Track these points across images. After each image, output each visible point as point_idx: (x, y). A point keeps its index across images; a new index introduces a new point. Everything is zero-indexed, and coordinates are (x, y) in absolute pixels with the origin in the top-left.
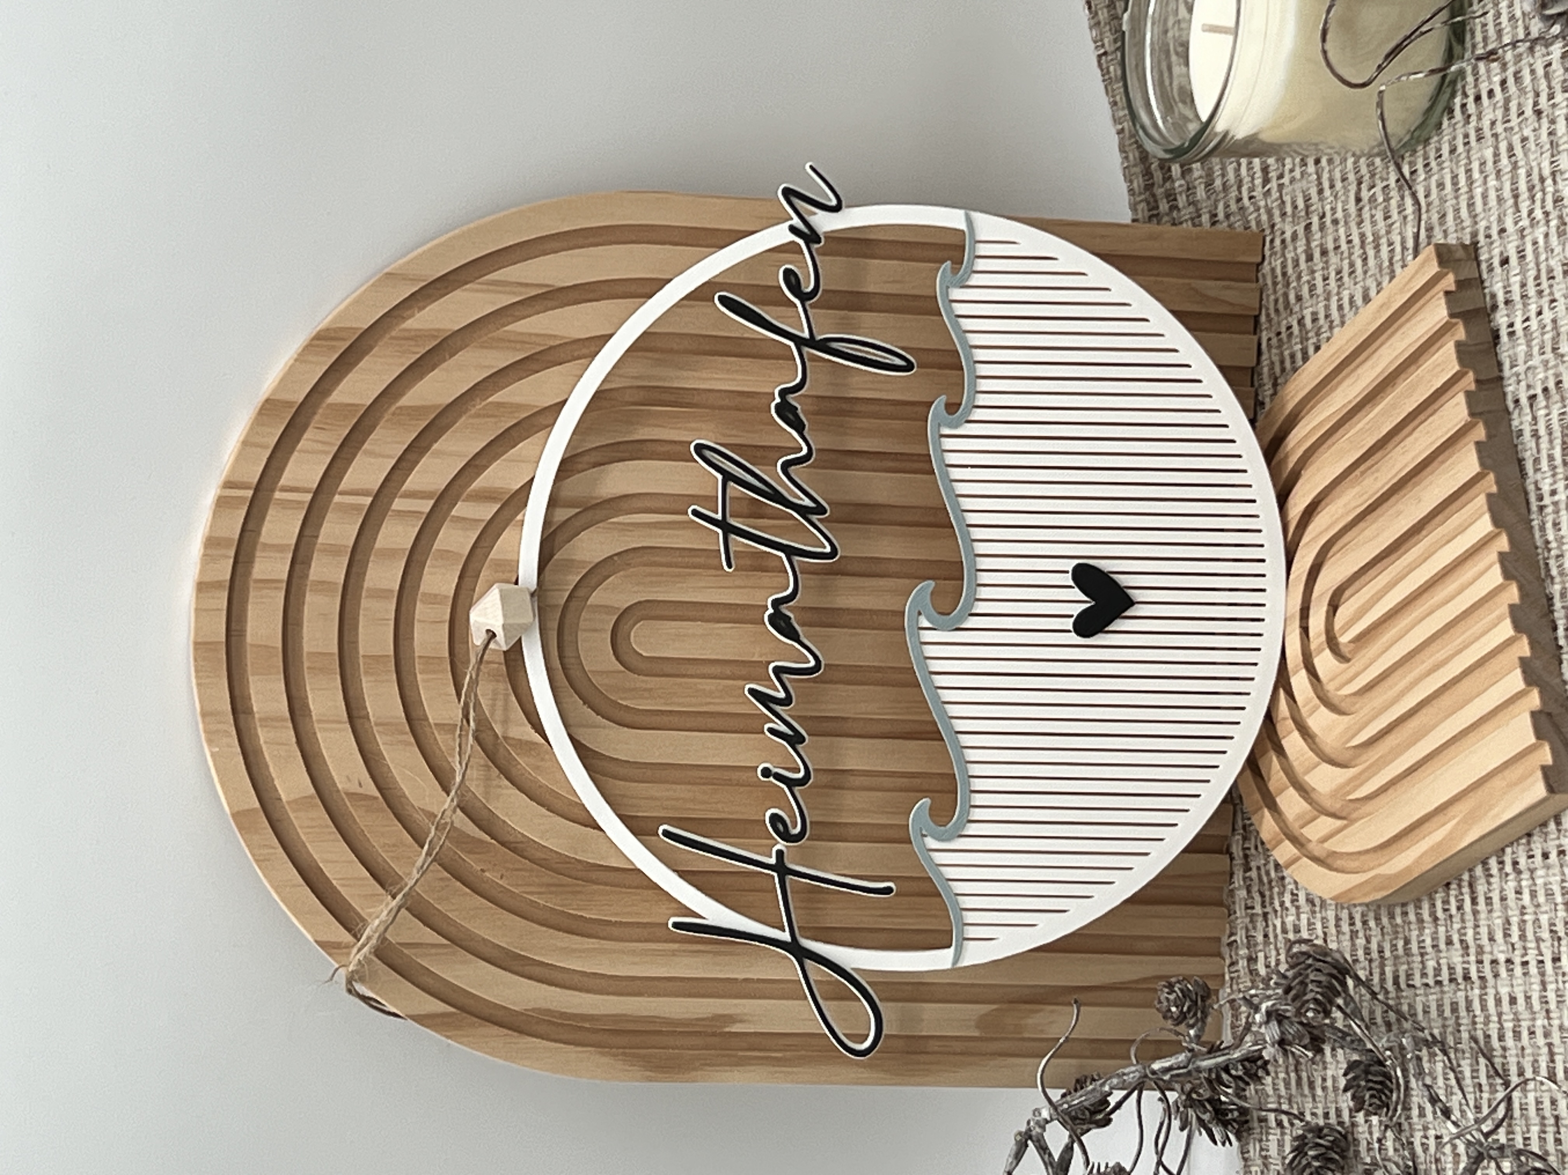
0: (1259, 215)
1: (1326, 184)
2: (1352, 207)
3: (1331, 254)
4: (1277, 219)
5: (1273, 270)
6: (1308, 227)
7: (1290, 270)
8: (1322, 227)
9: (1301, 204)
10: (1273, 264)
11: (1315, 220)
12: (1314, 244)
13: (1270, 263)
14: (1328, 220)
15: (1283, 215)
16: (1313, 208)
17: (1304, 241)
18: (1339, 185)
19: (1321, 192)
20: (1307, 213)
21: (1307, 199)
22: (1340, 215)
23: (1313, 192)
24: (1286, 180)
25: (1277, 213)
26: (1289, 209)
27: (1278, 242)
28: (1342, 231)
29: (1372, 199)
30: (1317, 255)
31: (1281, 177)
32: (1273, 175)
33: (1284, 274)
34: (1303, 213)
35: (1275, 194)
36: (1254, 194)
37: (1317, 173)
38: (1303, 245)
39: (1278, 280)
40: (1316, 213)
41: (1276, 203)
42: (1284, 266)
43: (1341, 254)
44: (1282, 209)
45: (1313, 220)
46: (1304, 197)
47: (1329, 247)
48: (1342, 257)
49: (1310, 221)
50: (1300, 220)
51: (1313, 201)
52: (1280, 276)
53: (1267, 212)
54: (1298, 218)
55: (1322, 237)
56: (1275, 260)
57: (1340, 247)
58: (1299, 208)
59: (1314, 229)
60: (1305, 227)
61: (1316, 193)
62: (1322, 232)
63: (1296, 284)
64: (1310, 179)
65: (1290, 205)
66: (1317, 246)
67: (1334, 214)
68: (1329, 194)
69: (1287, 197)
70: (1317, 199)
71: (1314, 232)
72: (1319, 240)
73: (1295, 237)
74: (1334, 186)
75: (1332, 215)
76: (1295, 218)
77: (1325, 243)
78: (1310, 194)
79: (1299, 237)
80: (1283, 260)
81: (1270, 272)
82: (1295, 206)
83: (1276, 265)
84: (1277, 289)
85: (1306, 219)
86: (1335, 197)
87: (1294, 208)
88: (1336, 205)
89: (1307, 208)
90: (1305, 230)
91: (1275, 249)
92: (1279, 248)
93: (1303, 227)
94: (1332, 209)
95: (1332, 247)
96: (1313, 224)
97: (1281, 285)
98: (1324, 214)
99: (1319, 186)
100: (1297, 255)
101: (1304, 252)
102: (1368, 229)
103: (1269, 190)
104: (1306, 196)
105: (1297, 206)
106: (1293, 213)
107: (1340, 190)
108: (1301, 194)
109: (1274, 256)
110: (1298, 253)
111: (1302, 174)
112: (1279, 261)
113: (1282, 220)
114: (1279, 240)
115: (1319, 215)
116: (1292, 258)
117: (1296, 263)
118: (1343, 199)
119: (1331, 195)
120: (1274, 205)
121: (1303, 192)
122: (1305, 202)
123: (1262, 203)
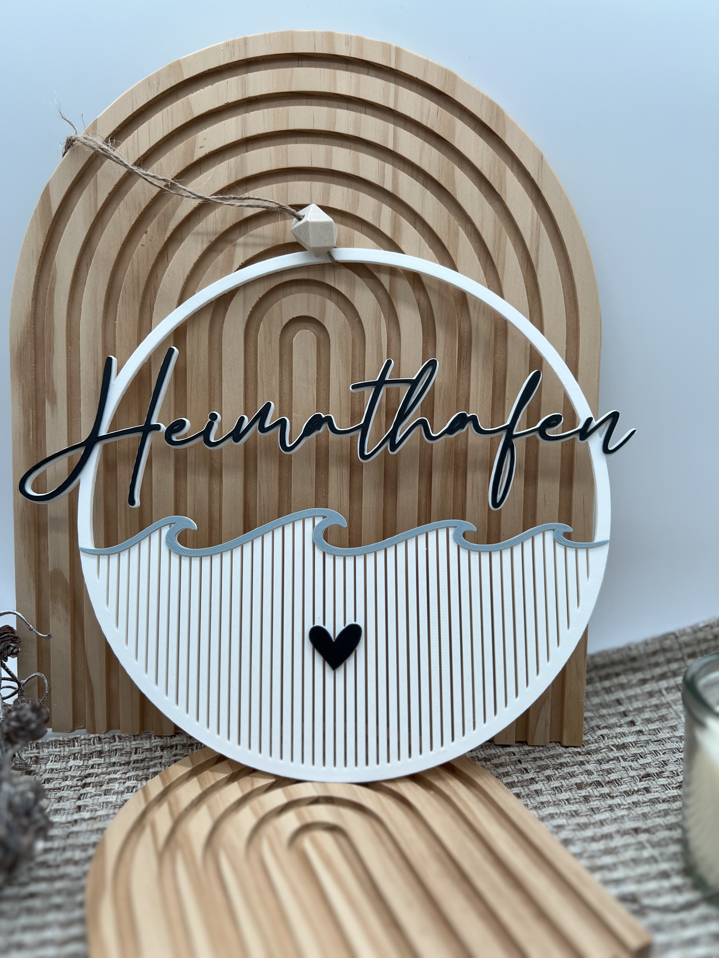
0: (593, 743)
1: (635, 798)
2: (629, 825)
3: (588, 806)
4: (595, 757)
5: (560, 755)
6: (599, 784)
7: (566, 770)
8: (603, 796)
9: (613, 777)
11: (606, 790)
12: (589, 789)
13: (565, 753)
14: (610, 802)
15: (599, 762)
16: (613, 787)
17: (589, 781)
18: (639, 811)
19: (627, 793)
20: (609, 782)
21: (617, 782)
22: (620, 813)
23: (624, 788)
24: (623, 763)
25: (599, 756)
26: (606, 766)
27: (581, 758)
28: (607, 815)
29: (641, 846)
30: (583, 793)
31: (625, 760)
32: (623, 753)
33: (561, 765)
34: (607, 779)
35: (611, 755)
36: (606, 738)
37: (638, 790)
38: (586, 780)
39: (556, 760)
40: (611, 790)
41: (606, 756)
42: (566, 764)
43: (591, 816)
44: (603, 761)
45: (605, 788)
46: (618, 779)
47: (592, 803)
48: (589, 816)
49: (604, 786)
50: (601, 777)
51: (618, 787)
52: (559, 761)
53: (597, 749)
54: (602, 775)
55: (596, 796)
56: (568, 757)
57: (595, 814)
58: (609, 776)
59: (600, 789)
60: (598, 781)
61: (624, 790)
62: (600, 796)
63: (558, 775)
64: (633, 784)
65: (608, 767)
66: (589, 792)
67: (616, 807)
68: (628, 801)
69: (613, 765)
70: (621, 790)
71: (598, 789)
72: (594, 794)
73: (589, 773)
74: (636, 807)
75: (615, 805)
76: (601, 772)
77: (593, 799)
78: (622, 785)
79: (590, 776)
80: (571, 763)
81: (559, 753)
82: (609, 772)
83: (565, 758)
84: (549, 759)
85: (604, 782)
86: (629, 807)
87: (608, 771)
88: (624, 809)
89: (611, 782)
90: (597, 781)
91: (575, 757)
92: (577, 759)
93: (598, 779)
94: (619, 805)
95: (593, 806)
96: (603, 788)
97: (553, 763)
98: (612, 797)
99: (630, 792)
100: (577, 775)
101: (581, 781)
102: (618, 841)
103: (612, 750)
104: (619, 781)
105: (610, 773)
106: (604, 770)
107: (636, 812)
108: (620, 777)
109: (571, 755)
110: (579, 776)
111: (633, 777)
112: (569, 760)
113: (595, 761)
114: (582, 760)
115: (611, 793)
116: (575, 771)
117: (572, 775)
118: (631, 815)
119: (629, 804)
120: (604, 754)
121: (621, 779)
122: (615, 780)
123: (602, 745)
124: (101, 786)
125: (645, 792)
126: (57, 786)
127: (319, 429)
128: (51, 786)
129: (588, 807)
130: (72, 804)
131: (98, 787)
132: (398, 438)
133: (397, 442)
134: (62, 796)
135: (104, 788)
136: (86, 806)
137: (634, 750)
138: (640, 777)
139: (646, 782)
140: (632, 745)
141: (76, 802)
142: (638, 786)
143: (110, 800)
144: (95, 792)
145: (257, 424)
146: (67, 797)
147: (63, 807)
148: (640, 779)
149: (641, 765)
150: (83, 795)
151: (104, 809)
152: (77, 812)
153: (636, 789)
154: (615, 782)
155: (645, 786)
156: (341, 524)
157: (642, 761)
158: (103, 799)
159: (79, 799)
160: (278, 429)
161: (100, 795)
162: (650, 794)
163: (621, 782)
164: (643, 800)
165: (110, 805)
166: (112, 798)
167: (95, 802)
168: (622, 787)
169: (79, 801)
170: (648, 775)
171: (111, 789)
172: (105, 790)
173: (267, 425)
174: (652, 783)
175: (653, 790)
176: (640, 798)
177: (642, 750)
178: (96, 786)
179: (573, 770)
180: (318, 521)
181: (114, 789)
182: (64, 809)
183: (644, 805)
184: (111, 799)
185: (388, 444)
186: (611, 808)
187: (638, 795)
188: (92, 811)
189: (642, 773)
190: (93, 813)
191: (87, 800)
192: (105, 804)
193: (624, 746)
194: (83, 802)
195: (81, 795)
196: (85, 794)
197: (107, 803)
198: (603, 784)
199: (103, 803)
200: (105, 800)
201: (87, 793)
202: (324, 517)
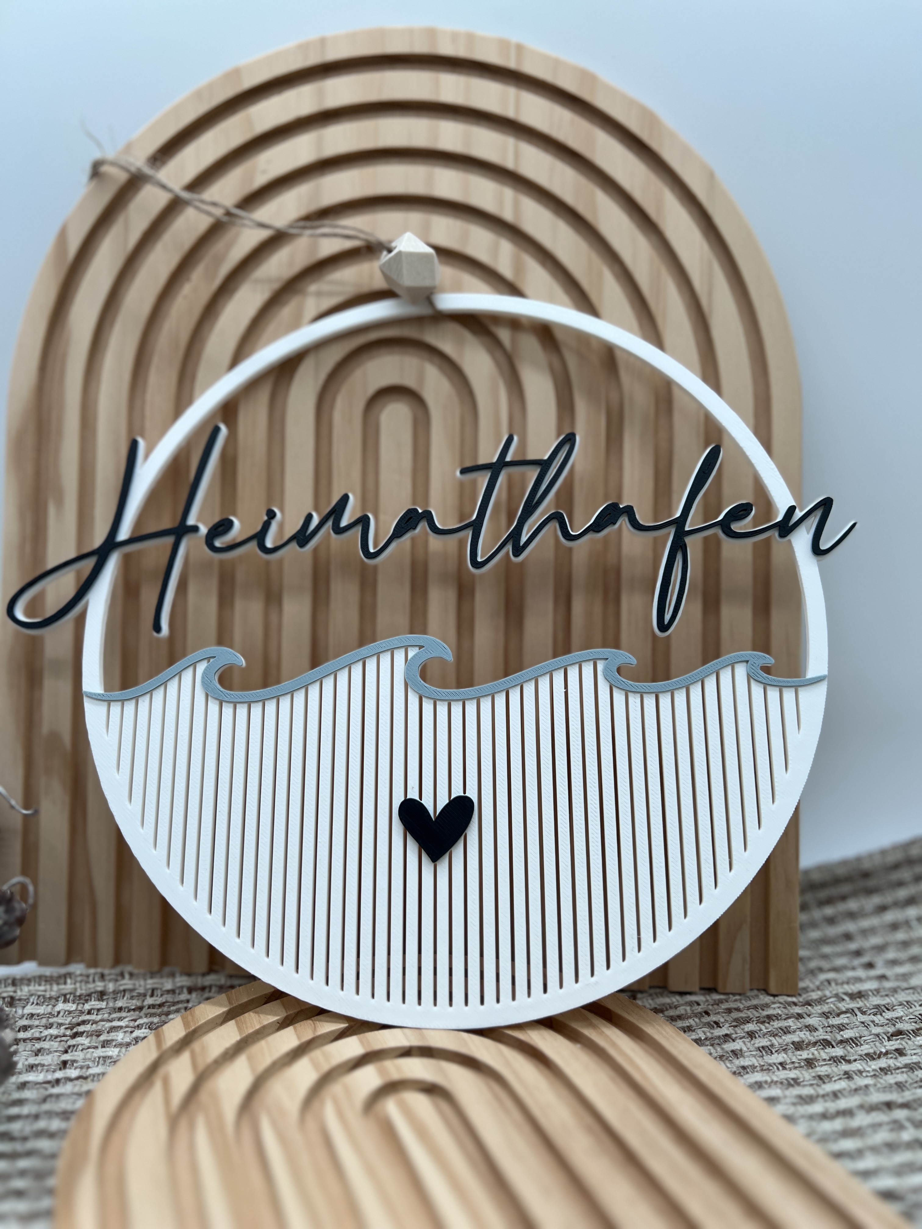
0: (813, 991)
1: (883, 1063)
2: (877, 1097)
3: (812, 1072)
4: (818, 1009)
5: (767, 1006)
6: (827, 1043)
7: (776, 1024)
8: (835, 1060)
9: (847, 1034)
10: (773, 1006)
11: (838, 1051)
12: (813, 1050)
13: (774, 1003)
14: (845, 1067)
15: (826, 1015)
16: (849, 1048)
17: (813, 1040)
18: (891, 1079)
19: (871, 1057)
20: (841, 1042)
21: (854, 1041)
22: (861, 1082)
23: (866, 1049)
24: (861, 1017)
25: (825, 1008)
26: (836, 1021)
27: (797, 1010)
28: (842, 1084)
29: (898, 1126)
30: (805, 1054)
31: (864, 1013)
32: (860, 1003)
33: (770, 1018)
34: (839, 1038)
35: (843, 1006)
36: (833, 984)
37: (887, 1053)
38: (807, 1038)
39: (761, 1011)
40: (846, 1052)
41: (834, 1008)
42: (777, 1017)
43: (818, 1085)
44: (831, 1014)
45: (837, 1049)
46: (855, 1038)
47: (818, 1069)
48: (815, 1086)
49: (835, 1046)
50: (830, 1034)
51: (858, 1048)
52: (765, 1013)
53: (821, 999)
54: (831, 1032)
55: (824, 1060)
56: (779, 1008)
57: (824, 1083)
58: (841, 1033)
59: (829, 1050)
60: (826, 1040)
61: (866, 1052)
62: (830, 1060)
63: (765, 1031)
64: (877, 1044)
65: (840, 1022)
66: (813, 1054)
67: (856, 1074)
68: (873, 1067)
69: (846, 1019)
70: (860, 1053)
71: (826, 1051)
72: (821, 1057)
73: (811, 1029)
74: (886, 1074)
75: (853, 1071)
76: (829, 1028)
77: (820, 1064)
78: (862, 1045)
79: (813, 1033)
80: (783, 1016)
81: (764, 1002)
82: (841, 1028)
83: (774, 1009)
84: (751, 1010)
85: (834, 1041)
86: (875, 1075)
87: (839, 1027)
88: (867, 1076)
89: (846, 1042)
90: (823, 1040)
91: (789, 1008)
92: (792, 1011)
93: (825, 1037)
94: (860, 1072)
95: (820, 1073)
96: (833, 1049)
97: (757, 1015)
98: (849, 1062)
99: (876, 1055)
100: (794, 1032)
101: (801, 1040)
102: (861, 1120)
103: (843, 1000)
104: (858, 1040)
105: (842, 1030)
106: (833, 1026)
107: (885, 1081)
108: (857, 1035)
109: (782, 1006)
110: (797, 1033)
111: (878, 1035)
112: (780, 1012)
113: (820, 1014)
114: (800, 1012)
115: (846, 1056)
116: (790, 1027)
117: (786, 1031)
118: (879, 1085)
119: (874, 1070)
120: (832, 1005)
121: (861, 1037)
122: (851, 1039)
123: (828, 993)
124: (98, 1036)
125: (897, 1055)
126: (37, 1035)
127: (415, 528)
128: (27, 1036)
129: (813, 1074)
130: (56, 1058)
131: (94, 1037)
132: (524, 539)
133: (522, 543)
134: (42, 1048)
135: (102, 1038)
136: (74, 1061)
137: (876, 1000)
138: (889, 1035)
139: (898, 1041)
140: (873, 994)
141: (60, 1056)
142: (887, 1047)
143: (110, 1054)
144: (90, 1043)
145: (330, 523)
146: (49, 1050)
147: (42, 1062)
148: (888, 1037)
149: (888, 1020)
150: (71, 1048)
151: (100, 1066)
152: (60, 1069)
153: (884, 1050)
154: (851, 1041)
155: (897, 1047)
156: (445, 657)
157: (889, 1015)
158: (100, 1052)
159: (66, 1052)
160: (359, 529)
161: (96, 1047)
162: (904, 1058)
163: (860, 1042)
164: (895, 1065)
165: (110, 1061)
166: (112, 1051)
167: (88, 1056)
168: (863, 1048)
169: (65, 1055)
170: (900, 1033)
171: (113, 1040)
172: (104, 1041)
173: (344, 523)
174: (907, 1043)
175: (909, 1052)
176: (891, 1062)
177: (887, 1000)
178: (92, 1035)
179: (788, 1024)
180: (412, 653)
181: (116, 1040)
182: (43, 1065)
183: (898, 1071)
184: (110, 1052)
185: (509, 547)
186: (848, 1076)
187: (887, 1058)
188: (81, 1068)
189: (891, 1030)
190: (84, 1070)
191: (76, 1053)
192: (101, 1059)
193: (860, 995)
194: (71, 1056)
195: (69, 1047)
196: (74, 1046)
197: (105, 1058)
198: (834, 1043)
199: (99, 1058)
200: (102, 1054)
201: (78, 1045)
202: (421, 647)
